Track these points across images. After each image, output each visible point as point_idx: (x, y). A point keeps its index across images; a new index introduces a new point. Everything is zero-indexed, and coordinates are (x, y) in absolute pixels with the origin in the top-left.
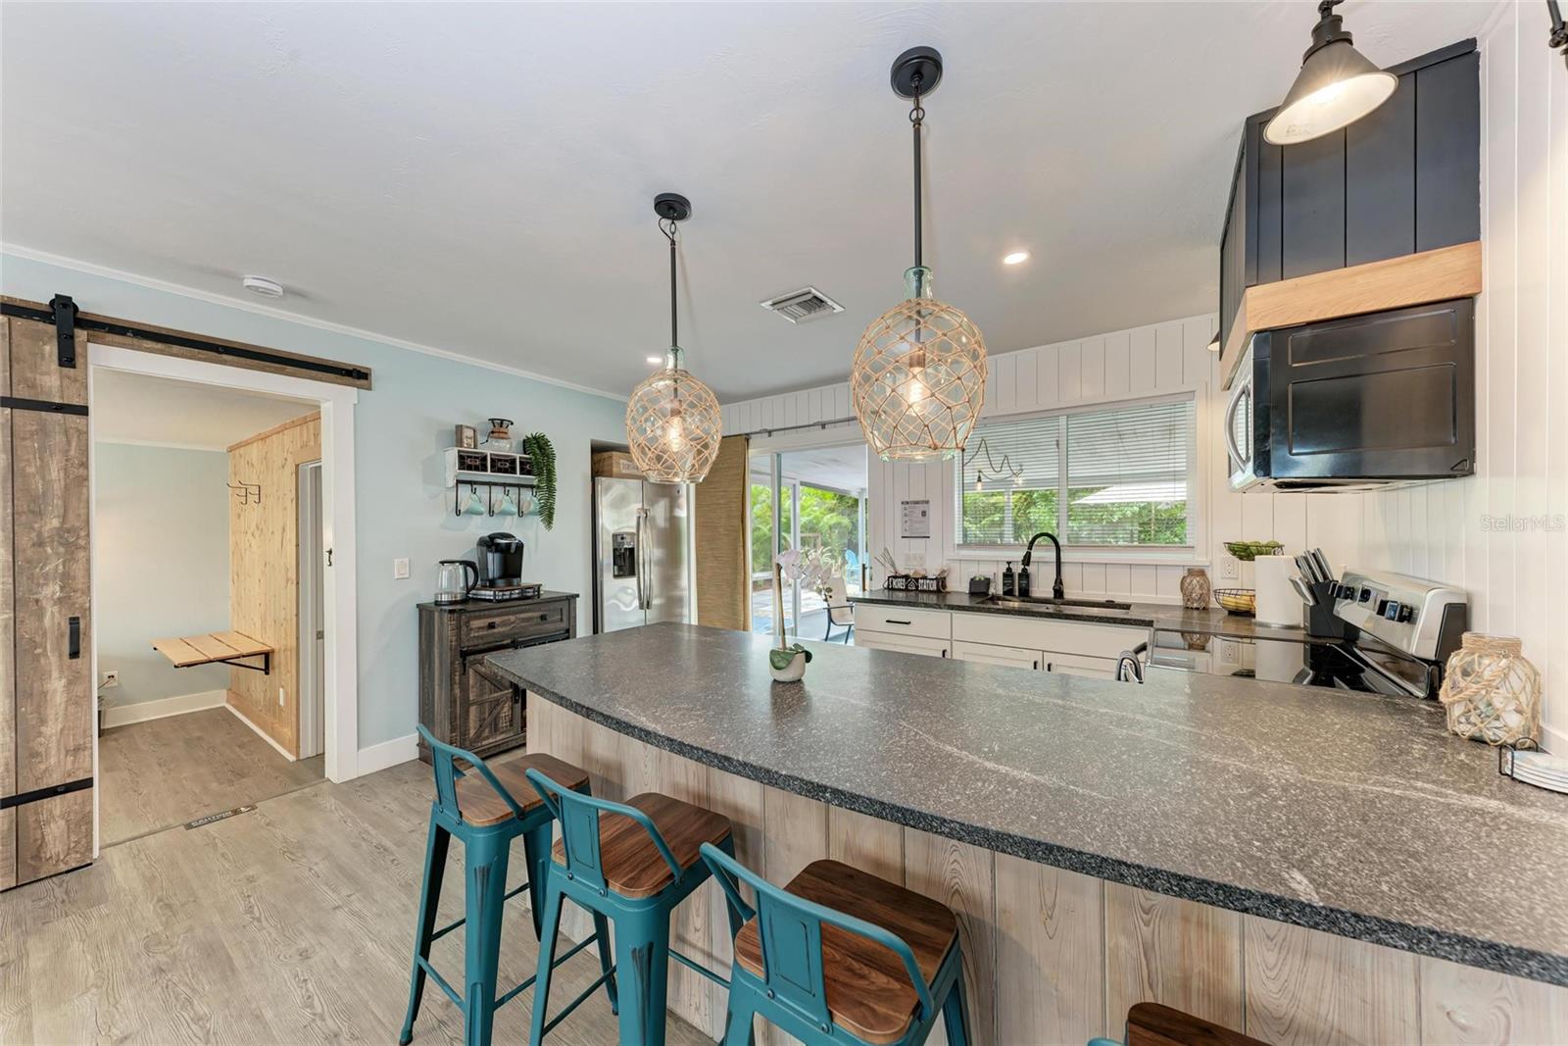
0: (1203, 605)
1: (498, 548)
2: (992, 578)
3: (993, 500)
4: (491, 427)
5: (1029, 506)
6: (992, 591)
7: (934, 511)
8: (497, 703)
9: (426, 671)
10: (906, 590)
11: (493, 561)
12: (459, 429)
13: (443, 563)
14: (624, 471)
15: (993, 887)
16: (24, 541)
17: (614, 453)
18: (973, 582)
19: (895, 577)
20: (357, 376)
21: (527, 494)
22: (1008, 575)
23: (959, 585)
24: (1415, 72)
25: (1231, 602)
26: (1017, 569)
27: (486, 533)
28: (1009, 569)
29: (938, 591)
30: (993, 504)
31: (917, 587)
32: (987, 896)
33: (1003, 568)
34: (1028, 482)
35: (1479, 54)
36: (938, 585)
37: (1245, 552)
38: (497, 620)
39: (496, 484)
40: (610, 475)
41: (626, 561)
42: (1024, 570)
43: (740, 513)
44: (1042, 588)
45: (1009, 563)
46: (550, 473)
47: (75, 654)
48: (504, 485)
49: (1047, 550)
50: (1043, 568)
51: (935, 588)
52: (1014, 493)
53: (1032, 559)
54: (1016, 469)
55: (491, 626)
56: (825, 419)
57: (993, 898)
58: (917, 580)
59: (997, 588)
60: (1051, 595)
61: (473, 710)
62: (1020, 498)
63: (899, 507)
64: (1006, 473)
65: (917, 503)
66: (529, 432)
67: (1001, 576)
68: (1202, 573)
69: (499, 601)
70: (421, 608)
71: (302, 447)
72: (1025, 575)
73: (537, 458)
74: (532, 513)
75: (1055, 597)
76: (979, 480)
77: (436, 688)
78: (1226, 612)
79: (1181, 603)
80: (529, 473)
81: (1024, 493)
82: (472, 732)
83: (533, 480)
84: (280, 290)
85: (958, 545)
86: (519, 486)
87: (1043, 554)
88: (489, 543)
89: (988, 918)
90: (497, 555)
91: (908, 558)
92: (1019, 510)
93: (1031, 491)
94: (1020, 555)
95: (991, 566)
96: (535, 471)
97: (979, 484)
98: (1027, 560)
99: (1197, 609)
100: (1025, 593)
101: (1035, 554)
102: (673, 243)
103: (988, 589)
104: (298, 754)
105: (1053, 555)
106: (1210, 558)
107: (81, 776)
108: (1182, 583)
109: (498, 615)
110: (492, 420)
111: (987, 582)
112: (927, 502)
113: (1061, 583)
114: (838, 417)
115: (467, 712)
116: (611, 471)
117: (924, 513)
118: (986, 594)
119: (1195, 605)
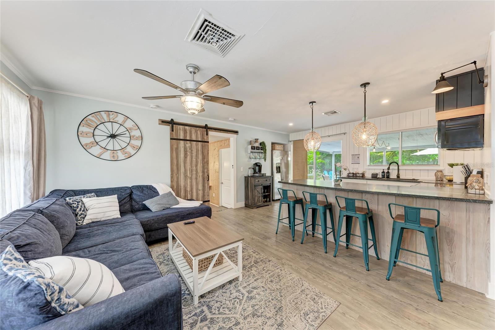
0: (441, 179)
1: (258, 165)
2: (378, 173)
3: (379, 154)
4: (255, 140)
5: (393, 156)
6: (378, 177)
7: (361, 157)
8: (259, 197)
9: (247, 189)
10: (353, 176)
11: (257, 168)
12: (251, 141)
13: (249, 168)
14: (278, 149)
15: (378, 208)
16: (204, 163)
17: (276, 145)
18: (373, 174)
19: (350, 173)
20: (236, 132)
21: (261, 155)
22: (383, 172)
23: (368, 175)
24: (472, 73)
25: (448, 178)
26: (386, 171)
27: (254, 163)
28: (384, 171)
29: (362, 177)
30: (379, 156)
31: (356, 176)
32: (377, 209)
33: (382, 171)
34: (392, 148)
35: (484, 70)
36: (362, 175)
37: (452, 165)
38: (259, 180)
39: (256, 152)
40: (275, 150)
41: (279, 169)
42: (388, 171)
43: (306, 158)
44: (393, 175)
45: (383, 170)
46: (266, 150)
47: (208, 181)
48: (257, 152)
49: (395, 166)
50: (394, 171)
51: (361, 176)
52: (387, 152)
53: (390, 169)
54: (387, 145)
55: (259, 181)
56: (329, 135)
57: (378, 210)
58: (356, 174)
59: (380, 176)
60: (396, 177)
61: (256, 197)
62: (390, 153)
63: (351, 156)
64: (383, 146)
65: (356, 155)
66: (261, 141)
67: (381, 173)
68: (441, 171)
69: (260, 176)
70: (245, 177)
71: (220, 146)
72: (388, 172)
73: (262, 146)
74: (262, 158)
75: (397, 178)
76: (374, 148)
77: (249, 193)
78: (447, 181)
79: (435, 179)
80: (262, 150)
81: (392, 151)
82: (256, 201)
83: (262, 151)
84: (233, 119)
85: (368, 165)
86: (255, 152)
87: (394, 167)
88: (256, 164)
89: (377, 213)
90: (258, 167)
91: (353, 169)
92: (390, 157)
93: (395, 151)
94: (387, 167)
95: (378, 170)
96: (263, 149)
97: (374, 149)
98: (389, 169)
99: (439, 180)
100: (388, 177)
101: (391, 167)
102: (312, 109)
103: (377, 176)
104: (219, 206)
105: (397, 168)
106: (444, 168)
107: (208, 200)
108: (435, 174)
109: (260, 179)
110: (256, 139)
111: (377, 174)
112: (359, 155)
113: (399, 174)
114: (333, 134)
115: (255, 197)
116: (275, 148)
117: (358, 158)
118: (376, 177)
119: (439, 179)
